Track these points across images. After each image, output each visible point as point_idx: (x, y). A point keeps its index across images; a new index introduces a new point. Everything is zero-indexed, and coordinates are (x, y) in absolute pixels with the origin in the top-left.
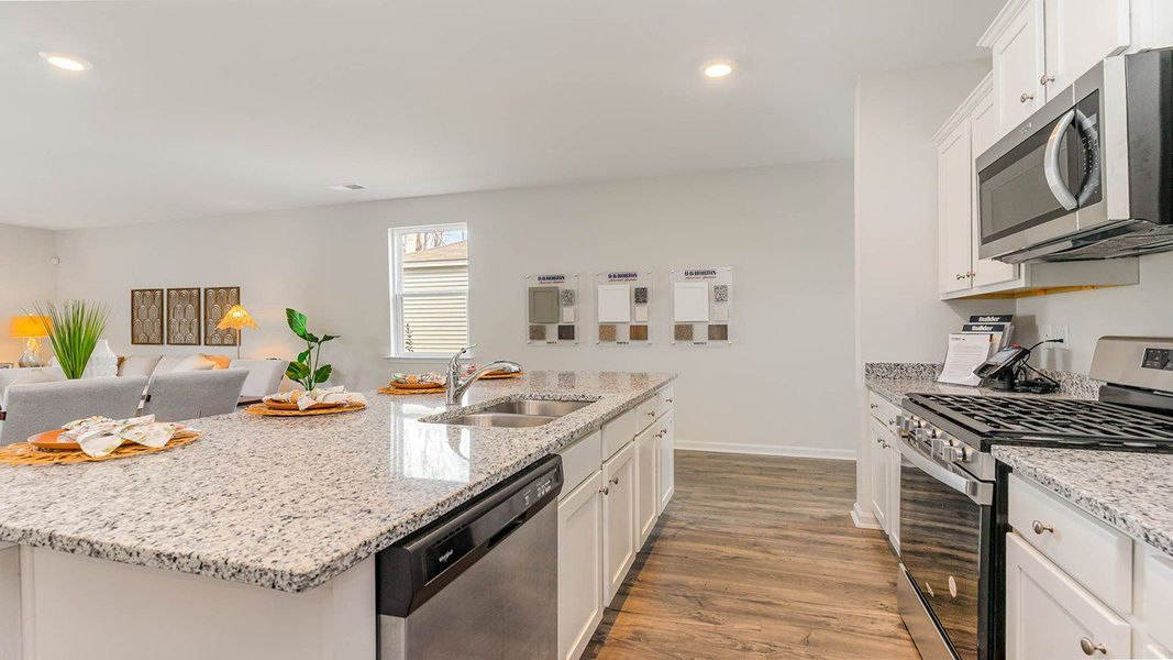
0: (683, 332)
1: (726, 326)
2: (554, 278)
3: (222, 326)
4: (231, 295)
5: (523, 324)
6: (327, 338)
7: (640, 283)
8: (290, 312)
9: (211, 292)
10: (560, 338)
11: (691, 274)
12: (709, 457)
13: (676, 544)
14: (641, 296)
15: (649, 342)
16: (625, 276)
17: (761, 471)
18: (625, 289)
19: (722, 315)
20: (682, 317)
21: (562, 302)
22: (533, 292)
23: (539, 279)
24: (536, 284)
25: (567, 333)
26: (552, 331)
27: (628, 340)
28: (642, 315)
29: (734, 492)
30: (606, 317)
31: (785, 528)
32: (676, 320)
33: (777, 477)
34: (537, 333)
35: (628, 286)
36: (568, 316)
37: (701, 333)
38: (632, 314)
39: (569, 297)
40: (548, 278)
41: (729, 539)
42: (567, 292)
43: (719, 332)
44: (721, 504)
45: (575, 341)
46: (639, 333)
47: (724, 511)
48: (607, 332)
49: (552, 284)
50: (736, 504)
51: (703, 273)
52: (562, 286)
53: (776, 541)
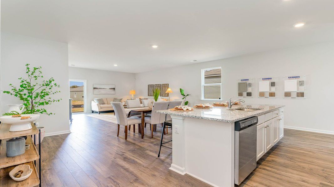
0: (288, 94)
1: (303, 93)
2: (245, 80)
3: (166, 92)
4: (166, 86)
5: (236, 92)
6: (188, 95)
7: (272, 81)
8: (181, 89)
9: (163, 85)
10: (247, 96)
11: (291, 77)
12: (296, 131)
13: (284, 148)
14: (273, 84)
15: (275, 97)
16: (268, 79)
17: (316, 136)
18: (268, 83)
19: (302, 89)
20: (287, 90)
21: (248, 86)
22: (239, 84)
23: (241, 80)
24: (240, 82)
25: (249, 94)
26: (245, 94)
27: (268, 96)
28: (273, 89)
29: (305, 140)
30: (261, 90)
31: (322, 149)
32: (285, 91)
33: (322, 138)
34: (240, 94)
35: (269, 82)
36: (250, 90)
37: (294, 95)
38: (270, 89)
39: (250, 85)
40: (244, 80)
41: (301, 149)
42: (249, 83)
43: (301, 95)
44: (299, 142)
45: (251, 97)
46: (272, 95)
47: (300, 143)
48: (262, 94)
49: (245, 81)
50: (304, 143)
51: (295, 77)
52: (248, 82)
53: (317, 152)
